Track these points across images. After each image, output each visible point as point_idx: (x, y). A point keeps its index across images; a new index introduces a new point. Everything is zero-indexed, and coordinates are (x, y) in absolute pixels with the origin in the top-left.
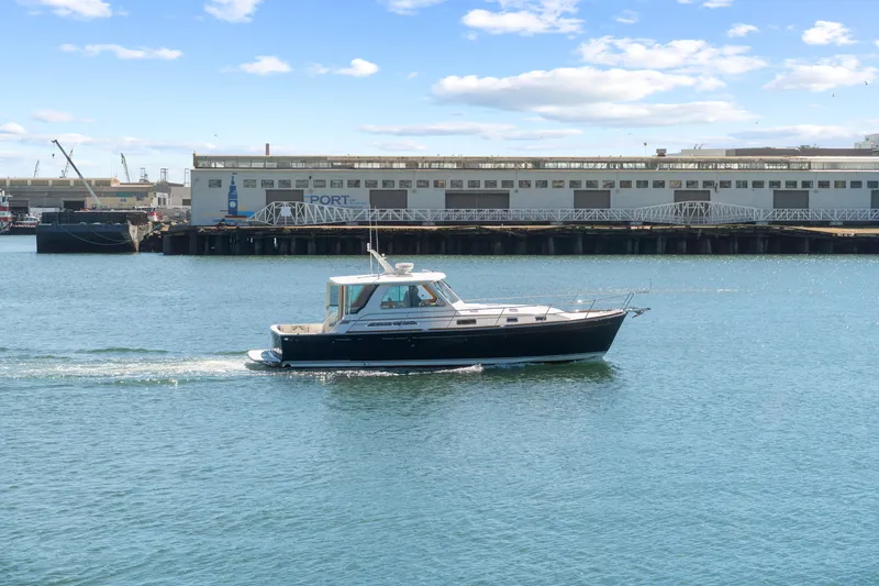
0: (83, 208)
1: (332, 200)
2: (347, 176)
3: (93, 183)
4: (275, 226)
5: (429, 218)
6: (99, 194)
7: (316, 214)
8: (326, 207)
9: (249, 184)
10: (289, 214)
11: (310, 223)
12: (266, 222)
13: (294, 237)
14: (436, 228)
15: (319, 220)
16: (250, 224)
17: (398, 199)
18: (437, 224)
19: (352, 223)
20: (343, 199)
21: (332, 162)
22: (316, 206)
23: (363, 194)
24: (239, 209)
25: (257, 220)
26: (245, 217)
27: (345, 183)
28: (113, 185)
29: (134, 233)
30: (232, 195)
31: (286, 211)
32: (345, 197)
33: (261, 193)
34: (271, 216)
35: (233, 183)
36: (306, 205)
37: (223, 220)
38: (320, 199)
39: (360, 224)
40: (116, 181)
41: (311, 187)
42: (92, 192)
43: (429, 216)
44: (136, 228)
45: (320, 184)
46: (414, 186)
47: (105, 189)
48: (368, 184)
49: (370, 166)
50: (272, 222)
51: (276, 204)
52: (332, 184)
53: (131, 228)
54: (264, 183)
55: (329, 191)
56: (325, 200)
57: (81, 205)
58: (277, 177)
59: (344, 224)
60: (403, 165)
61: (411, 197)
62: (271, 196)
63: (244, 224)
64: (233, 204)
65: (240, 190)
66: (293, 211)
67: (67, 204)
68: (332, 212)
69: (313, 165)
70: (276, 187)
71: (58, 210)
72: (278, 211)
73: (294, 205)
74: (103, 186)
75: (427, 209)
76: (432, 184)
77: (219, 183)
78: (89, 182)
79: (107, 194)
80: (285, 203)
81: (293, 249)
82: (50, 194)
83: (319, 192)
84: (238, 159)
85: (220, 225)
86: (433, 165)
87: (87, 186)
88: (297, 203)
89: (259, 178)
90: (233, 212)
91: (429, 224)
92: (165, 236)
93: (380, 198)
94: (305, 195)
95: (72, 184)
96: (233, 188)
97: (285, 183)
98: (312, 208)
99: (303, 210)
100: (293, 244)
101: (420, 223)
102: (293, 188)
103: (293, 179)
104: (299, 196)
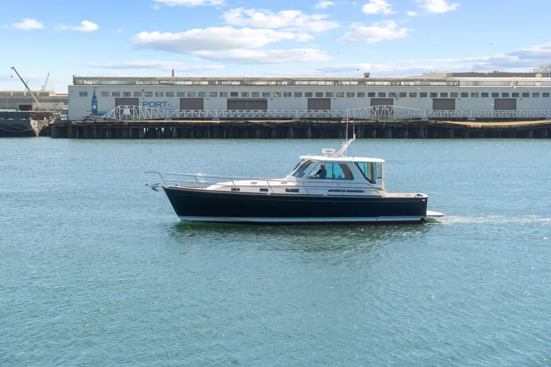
0: (31, 109)
1: (156, 104)
2: (170, 89)
3: (38, 94)
4: (120, 120)
5: (216, 116)
6: (40, 101)
7: (146, 114)
8: (152, 108)
9: (105, 94)
10: (129, 113)
11: (142, 119)
12: (114, 118)
13: (131, 127)
14: (219, 122)
15: (148, 117)
16: (105, 119)
17: (197, 103)
18: (221, 119)
19: (168, 119)
20: (163, 104)
21: (159, 81)
22: (146, 108)
23: (176, 101)
24: (98, 110)
25: (109, 116)
26: (102, 115)
27: (165, 94)
28: (51, 95)
29: (35, 125)
30: (94, 101)
31: (127, 111)
32: (165, 102)
33: (112, 100)
34: (118, 114)
35: (94, 94)
36: (140, 107)
37: (88, 117)
38: (149, 104)
39: (173, 119)
40: (53, 93)
41: (143, 96)
42: (36, 99)
43: (216, 113)
44: (37, 122)
45: (149, 94)
48: (179, 94)
50: (118, 118)
51: (121, 107)
52: (157, 94)
53: (32, 122)
54: (114, 94)
55: (154, 99)
56: (152, 104)
57: (29, 107)
58: (122, 90)
59: (163, 119)
60: (206, 83)
61: (206, 102)
62: (119, 102)
63: (100, 120)
64: (94, 107)
65: (99, 98)
66: (131, 111)
67: (21, 107)
68: (156, 112)
69: (147, 83)
70: (121, 97)
71: (15, 111)
72: (122, 111)
73: (132, 107)
74: (44, 96)
75: (216, 110)
76: (219, 94)
77: (86, 94)
78: (35, 94)
79: (45, 101)
80: (127, 106)
81: (130, 135)
82: (11, 100)
83: (149, 99)
84: (101, 79)
85: (85, 120)
86: (223, 83)
87: (33, 95)
88: (134, 106)
89: (111, 91)
90: (95, 112)
91: (216, 119)
92: (52, 127)
93: (186, 103)
94: (140, 100)
95: (25, 94)
96: (94, 97)
97: (127, 94)
98: (143, 109)
99: (138, 111)
100: (130, 132)
101: (211, 119)
102: (132, 97)
103: (132, 90)
104: (135, 102)
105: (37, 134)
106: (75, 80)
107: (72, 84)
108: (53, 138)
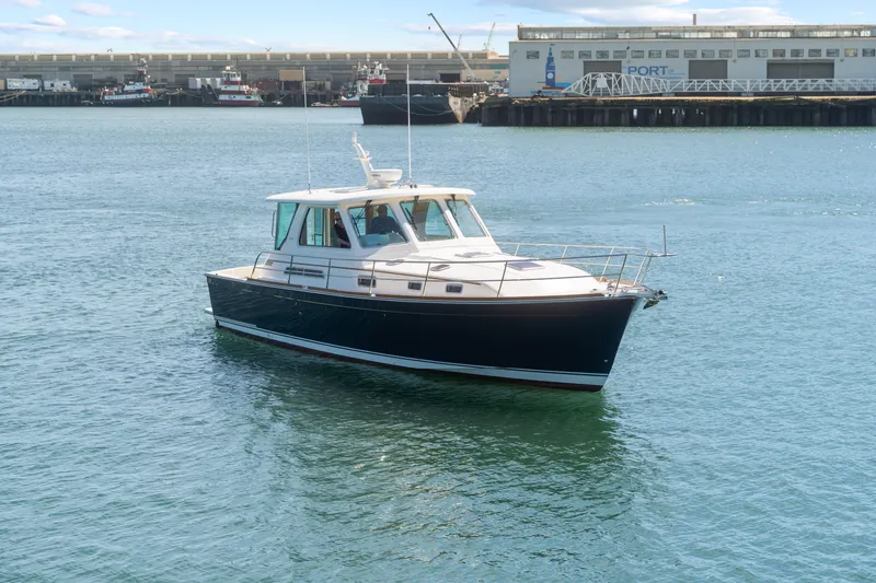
0: (459, 81)
1: (649, 71)
2: (672, 45)
3: (471, 56)
4: (590, 97)
5: (748, 90)
6: (473, 67)
7: (633, 86)
8: (643, 78)
9: (567, 55)
10: (606, 85)
11: (626, 94)
12: (582, 93)
13: (607, 109)
14: (751, 99)
15: (636, 91)
16: (567, 95)
17: (718, 68)
18: (756, 94)
19: (669, 95)
20: (661, 69)
21: (657, 32)
22: (633, 77)
23: (681, 66)
24: (556, 81)
25: (573, 91)
26: (562, 88)
27: (664, 54)
28: (490, 57)
29: (456, 105)
30: (550, 67)
31: (602, 83)
32: (664, 68)
33: (578, 64)
34: (587, 87)
35: (551, 54)
36: (623, 76)
37: (540, 92)
38: (638, 70)
39: (676, 95)
40: (493, 53)
41: (629, 57)
42: (466, 65)
43: (748, 86)
44: (459, 100)
45: (639, 54)
46: (735, 56)
47: (480, 61)
48: (686, 54)
49: (701, 35)
50: (588, 93)
51: (593, 76)
52: (650, 55)
53: (452, 100)
54: (582, 54)
55: (646, 62)
56: (643, 71)
57: (457, 77)
58: (594, 49)
59: (660, 95)
60: (734, 35)
61: (731, 67)
62: (589, 67)
63: (558, 96)
64: (550, 76)
65: (558, 62)
66: (609, 82)
67: (444, 77)
68: (649, 84)
69: (637, 35)
70: (594, 58)
71: (434, 83)
72: (594, 82)
73: (611, 75)
75: (747, 80)
76: (753, 53)
77: (536, 55)
78: (466, 55)
79: (482, 67)
80: (602, 74)
81: (607, 121)
82: (428, 66)
83: (638, 63)
84: (561, 30)
85: (535, 96)
86: (761, 34)
87: (462, 58)
88: (613, 74)
89: (577, 49)
90: (551, 84)
91: (747, 94)
92: (483, 108)
93: (698, 68)
94: (623, 64)
95: (450, 57)
96: (550, 60)
97: (603, 54)
98: (629, 79)
99: (620, 83)
100: (607, 115)
101: (739, 94)
102: (611, 58)
103: (611, 48)
104: (616, 66)
105: (460, 120)
106: (522, 32)
107: (516, 39)
108: (484, 125)
